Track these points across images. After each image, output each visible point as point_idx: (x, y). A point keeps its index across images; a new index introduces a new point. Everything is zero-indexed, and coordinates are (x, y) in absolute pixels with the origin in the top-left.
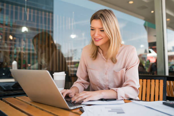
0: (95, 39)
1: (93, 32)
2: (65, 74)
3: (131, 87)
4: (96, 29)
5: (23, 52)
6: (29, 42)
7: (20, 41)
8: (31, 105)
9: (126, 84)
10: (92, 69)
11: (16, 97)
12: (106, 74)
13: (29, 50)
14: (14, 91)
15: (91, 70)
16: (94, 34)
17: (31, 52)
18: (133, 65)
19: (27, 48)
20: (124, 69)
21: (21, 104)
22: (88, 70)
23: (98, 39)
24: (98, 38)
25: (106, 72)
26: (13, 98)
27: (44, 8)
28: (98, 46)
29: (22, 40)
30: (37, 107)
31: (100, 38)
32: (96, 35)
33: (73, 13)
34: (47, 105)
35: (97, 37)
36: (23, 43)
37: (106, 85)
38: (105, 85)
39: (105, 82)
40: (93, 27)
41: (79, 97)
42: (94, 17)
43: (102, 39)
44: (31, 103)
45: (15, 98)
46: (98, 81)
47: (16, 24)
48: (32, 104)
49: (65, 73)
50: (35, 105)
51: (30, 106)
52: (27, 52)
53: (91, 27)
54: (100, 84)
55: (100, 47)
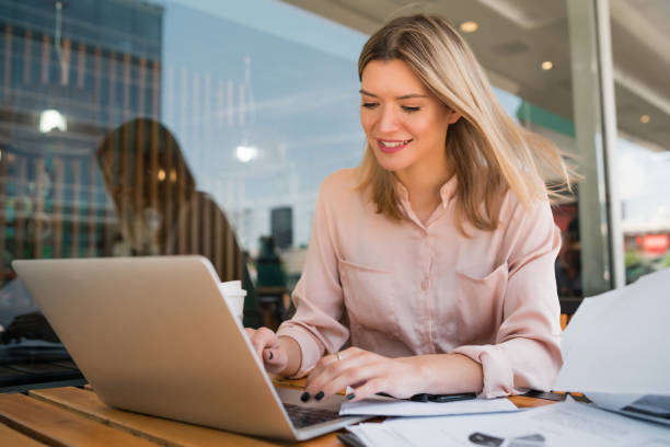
0: (380, 142)
1: (372, 114)
2: (245, 293)
3: (530, 341)
4: (383, 101)
5: (42, 216)
6: (70, 179)
7: (31, 175)
8: (107, 423)
9: (509, 331)
10: (362, 270)
11: (31, 391)
12: (424, 287)
13: (69, 210)
14: (16, 367)
15: (359, 273)
16: (378, 122)
17: (76, 219)
18: (539, 252)
19: (59, 201)
20: (504, 268)
21: (62, 422)
22: (342, 273)
23: (393, 145)
24: (395, 138)
25: (426, 278)
26: (19, 395)
27: (127, 48)
28: (394, 173)
29: (41, 165)
30: (135, 433)
31: (404, 137)
32: (387, 125)
33: (248, 61)
34: (185, 423)
35: (390, 134)
36: (43, 182)
37: (427, 333)
38: (421, 334)
39: (421, 323)
40: (371, 92)
41: (340, 374)
42: (373, 51)
43: (409, 141)
44: (105, 418)
45: (27, 394)
46: (392, 318)
47: (16, 109)
48: (112, 420)
49: (243, 288)
50: (127, 425)
51: (105, 427)
52: (59, 217)
53: (362, 92)
54: (399, 329)
55: (402, 176)
